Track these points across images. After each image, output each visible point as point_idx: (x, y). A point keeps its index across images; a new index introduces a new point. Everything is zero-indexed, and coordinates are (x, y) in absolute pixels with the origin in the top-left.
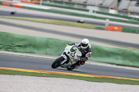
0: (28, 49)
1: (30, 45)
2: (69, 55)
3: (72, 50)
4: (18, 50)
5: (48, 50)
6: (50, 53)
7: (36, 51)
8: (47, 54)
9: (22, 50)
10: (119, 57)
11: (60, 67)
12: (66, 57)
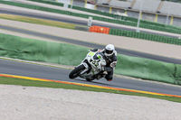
0: (36, 57)
1: (39, 52)
2: (91, 63)
3: (96, 58)
4: (25, 57)
5: (61, 58)
6: (63, 62)
7: (46, 59)
8: (59, 63)
9: (29, 57)
10: (145, 69)
11: (78, 78)
12: (87, 66)
